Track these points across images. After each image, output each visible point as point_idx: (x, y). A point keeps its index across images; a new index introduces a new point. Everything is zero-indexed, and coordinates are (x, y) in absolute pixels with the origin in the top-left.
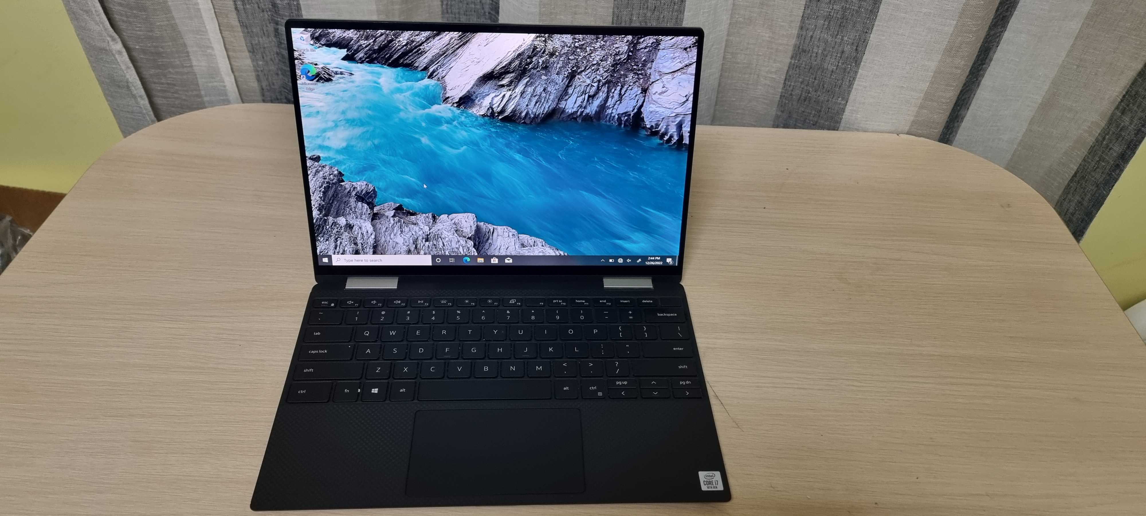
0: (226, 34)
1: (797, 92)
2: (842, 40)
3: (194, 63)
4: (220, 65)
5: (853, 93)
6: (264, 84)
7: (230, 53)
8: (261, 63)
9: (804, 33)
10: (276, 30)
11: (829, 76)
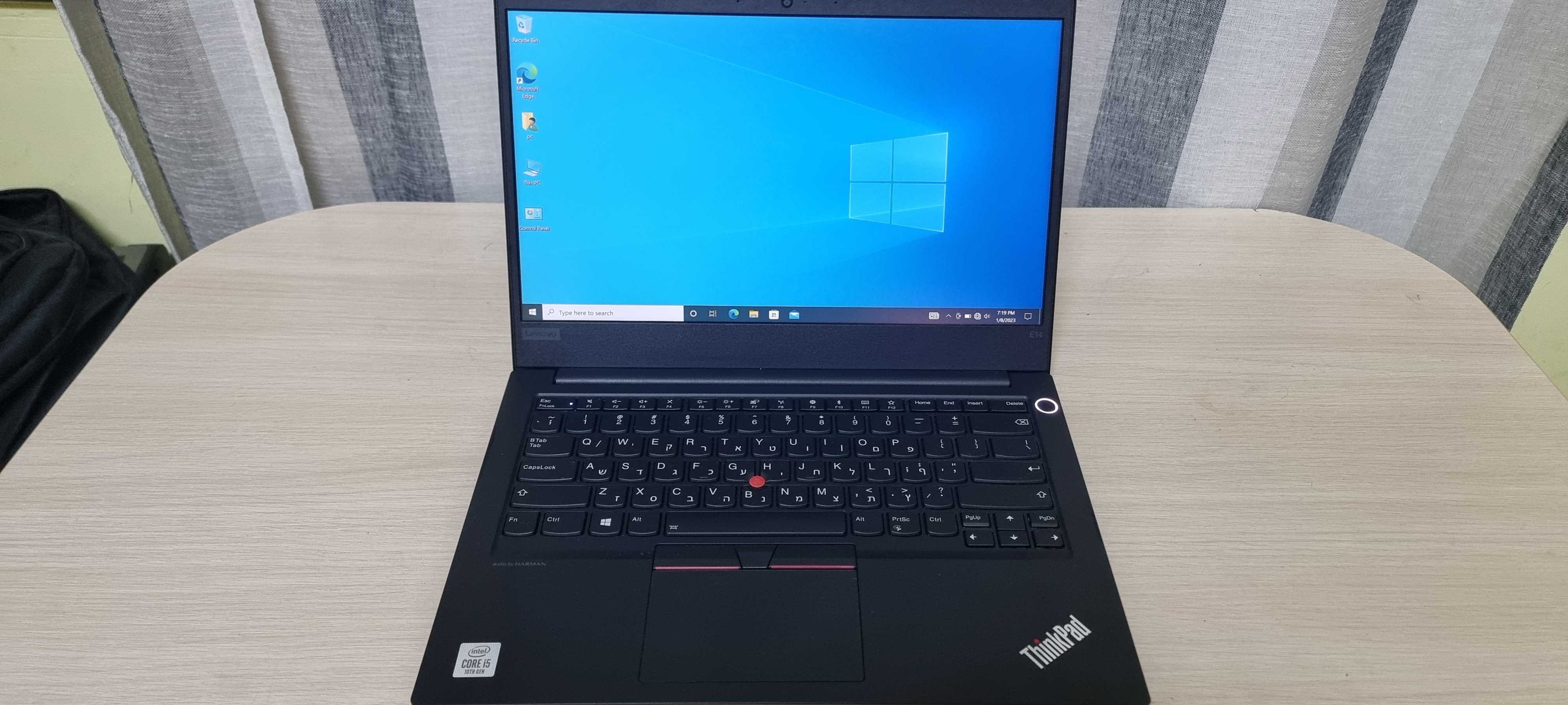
1: (1110, 154)
2: (1167, 82)
5: (1184, 155)
10: (392, 95)
11: (1150, 132)
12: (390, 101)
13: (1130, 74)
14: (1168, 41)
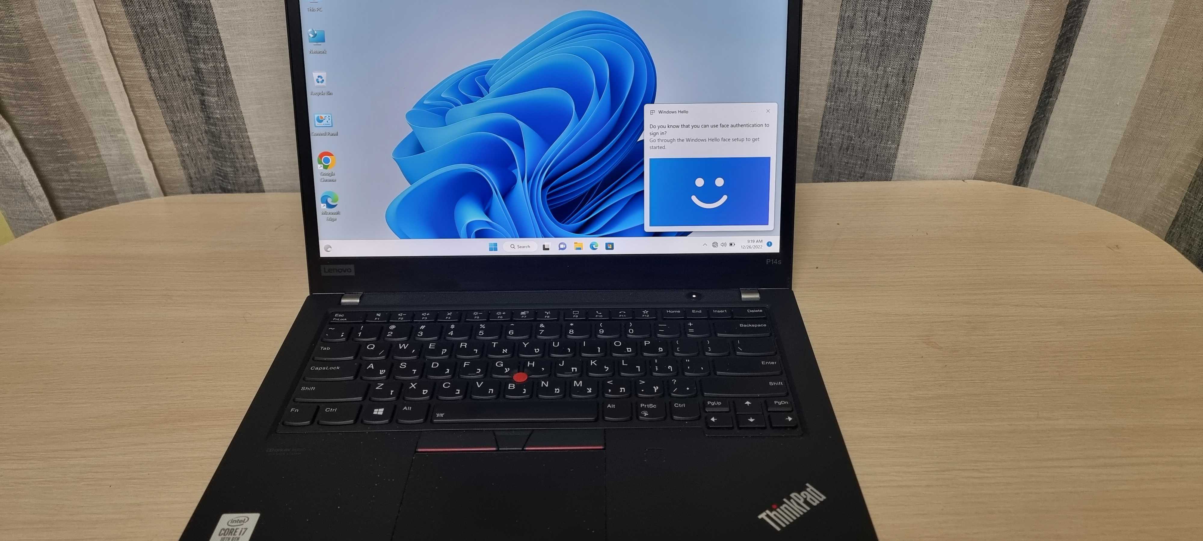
0: (140, 112)
1: (838, 140)
2: (885, 71)
3: (103, 152)
4: (135, 152)
5: (905, 134)
6: (192, 171)
7: (147, 136)
8: (186, 145)
9: (839, 69)
10: (203, 102)
11: (873, 116)
12: (202, 107)
13: (852, 67)
14: (884, 34)
